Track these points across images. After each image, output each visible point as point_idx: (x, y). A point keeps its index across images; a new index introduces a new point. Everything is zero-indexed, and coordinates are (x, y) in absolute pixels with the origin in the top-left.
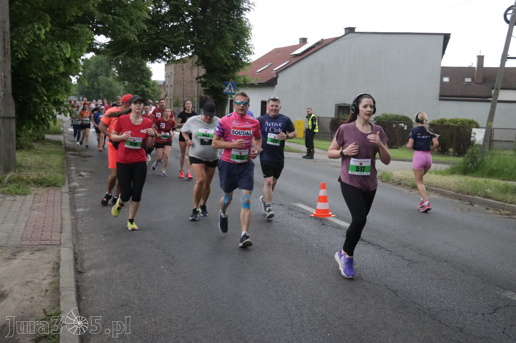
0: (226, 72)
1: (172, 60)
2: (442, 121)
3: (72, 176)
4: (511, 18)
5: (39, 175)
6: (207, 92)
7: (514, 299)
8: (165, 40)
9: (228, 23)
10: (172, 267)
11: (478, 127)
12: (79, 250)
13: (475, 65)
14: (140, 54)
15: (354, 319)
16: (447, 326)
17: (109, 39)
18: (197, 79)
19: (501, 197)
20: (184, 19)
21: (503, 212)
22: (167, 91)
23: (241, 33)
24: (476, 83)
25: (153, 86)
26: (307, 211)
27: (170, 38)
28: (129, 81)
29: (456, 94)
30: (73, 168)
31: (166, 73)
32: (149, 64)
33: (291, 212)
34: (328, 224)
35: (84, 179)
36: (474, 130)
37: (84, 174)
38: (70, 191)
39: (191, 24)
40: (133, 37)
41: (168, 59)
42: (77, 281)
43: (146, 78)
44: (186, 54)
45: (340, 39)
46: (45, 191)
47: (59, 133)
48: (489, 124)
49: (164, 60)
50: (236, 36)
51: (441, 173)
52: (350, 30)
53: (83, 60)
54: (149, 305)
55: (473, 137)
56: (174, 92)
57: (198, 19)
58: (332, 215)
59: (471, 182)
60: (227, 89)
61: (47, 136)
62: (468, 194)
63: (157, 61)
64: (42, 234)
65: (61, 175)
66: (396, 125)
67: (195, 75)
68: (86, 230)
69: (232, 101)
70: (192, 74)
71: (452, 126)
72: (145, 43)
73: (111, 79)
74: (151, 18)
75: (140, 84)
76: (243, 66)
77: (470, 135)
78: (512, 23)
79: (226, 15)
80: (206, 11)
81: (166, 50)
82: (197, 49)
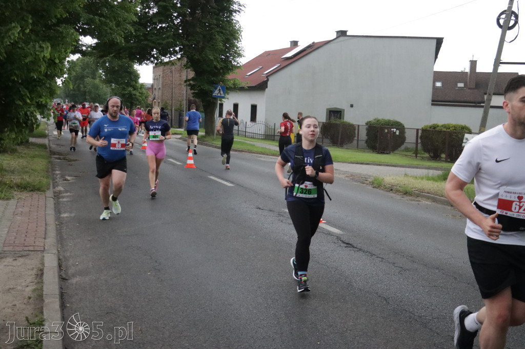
0: (215, 75)
1: (160, 62)
2: (434, 127)
3: (57, 180)
4: (504, 23)
5: (23, 179)
6: (196, 95)
8: (153, 42)
9: (218, 25)
10: (159, 273)
11: (470, 133)
12: (64, 257)
13: (468, 70)
14: (127, 56)
15: (345, 327)
16: (438, 334)
17: (95, 41)
18: (186, 81)
20: (172, 21)
22: (155, 94)
23: (230, 35)
24: (469, 89)
25: (140, 88)
27: (158, 40)
28: (116, 83)
29: (449, 99)
30: (57, 172)
31: (153, 76)
32: (136, 67)
33: (282, 218)
35: (69, 183)
36: (466, 136)
37: (69, 178)
38: (55, 196)
39: (180, 26)
40: (120, 40)
41: (156, 61)
42: (61, 288)
43: (133, 81)
44: (175, 56)
45: (331, 42)
46: (28, 195)
47: (43, 136)
49: (152, 62)
50: (226, 39)
51: (434, 179)
52: (342, 33)
53: (68, 62)
56: (162, 96)
57: (186, 20)
58: (323, 222)
60: (217, 92)
61: (32, 140)
63: (145, 63)
64: (25, 240)
65: (45, 180)
66: (388, 130)
67: (184, 78)
68: (71, 235)
69: (221, 105)
70: (180, 76)
71: (444, 131)
72: (133, 45)
73: (97, 81)
74: (138, 20)
75: (127, 86)
76: (232, 69)
77: (462, 140)
78: (505, 28)
79: (216, 17)
80: (195, 13)
81: (155, 52)
82: (185, 51)
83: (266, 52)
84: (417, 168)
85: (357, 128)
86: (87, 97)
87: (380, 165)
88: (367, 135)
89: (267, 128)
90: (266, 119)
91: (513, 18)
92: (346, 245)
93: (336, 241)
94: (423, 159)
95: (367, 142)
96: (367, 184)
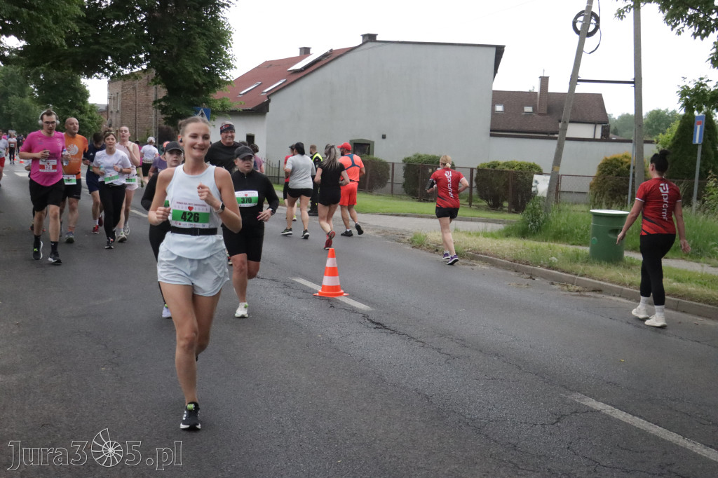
0: (196, 93)
1: (119, 75)
2: (494, 165)
4: (581, 28)
6: (169, 121)
7: (584, 403)
8: (108, 47)
9: (199, 25)
10: (117, 368)
11: (540, 173)
13: (537, 90)
14: (70, 65)
15: (373, 436)
16: (496, 441)
17: (23, 43)
18: (155, 102)
19: (568, 267)
20: (134, 17)
21: (572, 288)
22: (111, 120)
23: (216, 38)
24: (540, 114)
25: (90, 111)
26: (310, 289)
27: (114, 43)
28: (55, 104)
29: (512, 128)
31: (109, 94)
32: (84, 81)
33: (288, 290)
34: (339, 306)
36: (536, 177)
39: (145, 24)
40: (59, 41)
41: (112, 73)
43: (79, 100)
44: (139, 67)
45: (356, 50)
48: (555, 170)
49: (107, 74)
50: (210, 43)
51: (493, 235)
52: (370, 38)
54: (83, 423)
55: (534, 187)
56: (121, 121)
57: (154, 17)
58: (345, 294)
59: (532, 248)
62: (527, 263)
63: (96, 76)
67: (152, 97)
70: (147, 95)
71: (507, 172)
72: (78, 50)
73: (27, 100)
74: (85, 15)
75: (72, 108)
76: (220, 86)
77: (531, 183)
78: (584, 34)
79: (195, 12)
80: (167, 7)
81: (110, 60)
82: (154, 60)
83: (266, 62)
84: (472, 220)
85: (391, 167)
86: (13, 123)
87: (422, 217)
88: (404, 177)
89: (268, 167)
90: (267, 155)
91: (593, 21)
92: (375, 326)
93: (362, 321)
94: (479, 208)
95: (404, 186)
96: (405, 243)
